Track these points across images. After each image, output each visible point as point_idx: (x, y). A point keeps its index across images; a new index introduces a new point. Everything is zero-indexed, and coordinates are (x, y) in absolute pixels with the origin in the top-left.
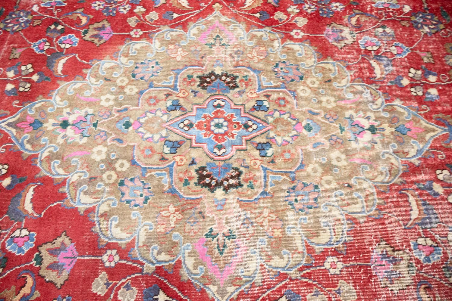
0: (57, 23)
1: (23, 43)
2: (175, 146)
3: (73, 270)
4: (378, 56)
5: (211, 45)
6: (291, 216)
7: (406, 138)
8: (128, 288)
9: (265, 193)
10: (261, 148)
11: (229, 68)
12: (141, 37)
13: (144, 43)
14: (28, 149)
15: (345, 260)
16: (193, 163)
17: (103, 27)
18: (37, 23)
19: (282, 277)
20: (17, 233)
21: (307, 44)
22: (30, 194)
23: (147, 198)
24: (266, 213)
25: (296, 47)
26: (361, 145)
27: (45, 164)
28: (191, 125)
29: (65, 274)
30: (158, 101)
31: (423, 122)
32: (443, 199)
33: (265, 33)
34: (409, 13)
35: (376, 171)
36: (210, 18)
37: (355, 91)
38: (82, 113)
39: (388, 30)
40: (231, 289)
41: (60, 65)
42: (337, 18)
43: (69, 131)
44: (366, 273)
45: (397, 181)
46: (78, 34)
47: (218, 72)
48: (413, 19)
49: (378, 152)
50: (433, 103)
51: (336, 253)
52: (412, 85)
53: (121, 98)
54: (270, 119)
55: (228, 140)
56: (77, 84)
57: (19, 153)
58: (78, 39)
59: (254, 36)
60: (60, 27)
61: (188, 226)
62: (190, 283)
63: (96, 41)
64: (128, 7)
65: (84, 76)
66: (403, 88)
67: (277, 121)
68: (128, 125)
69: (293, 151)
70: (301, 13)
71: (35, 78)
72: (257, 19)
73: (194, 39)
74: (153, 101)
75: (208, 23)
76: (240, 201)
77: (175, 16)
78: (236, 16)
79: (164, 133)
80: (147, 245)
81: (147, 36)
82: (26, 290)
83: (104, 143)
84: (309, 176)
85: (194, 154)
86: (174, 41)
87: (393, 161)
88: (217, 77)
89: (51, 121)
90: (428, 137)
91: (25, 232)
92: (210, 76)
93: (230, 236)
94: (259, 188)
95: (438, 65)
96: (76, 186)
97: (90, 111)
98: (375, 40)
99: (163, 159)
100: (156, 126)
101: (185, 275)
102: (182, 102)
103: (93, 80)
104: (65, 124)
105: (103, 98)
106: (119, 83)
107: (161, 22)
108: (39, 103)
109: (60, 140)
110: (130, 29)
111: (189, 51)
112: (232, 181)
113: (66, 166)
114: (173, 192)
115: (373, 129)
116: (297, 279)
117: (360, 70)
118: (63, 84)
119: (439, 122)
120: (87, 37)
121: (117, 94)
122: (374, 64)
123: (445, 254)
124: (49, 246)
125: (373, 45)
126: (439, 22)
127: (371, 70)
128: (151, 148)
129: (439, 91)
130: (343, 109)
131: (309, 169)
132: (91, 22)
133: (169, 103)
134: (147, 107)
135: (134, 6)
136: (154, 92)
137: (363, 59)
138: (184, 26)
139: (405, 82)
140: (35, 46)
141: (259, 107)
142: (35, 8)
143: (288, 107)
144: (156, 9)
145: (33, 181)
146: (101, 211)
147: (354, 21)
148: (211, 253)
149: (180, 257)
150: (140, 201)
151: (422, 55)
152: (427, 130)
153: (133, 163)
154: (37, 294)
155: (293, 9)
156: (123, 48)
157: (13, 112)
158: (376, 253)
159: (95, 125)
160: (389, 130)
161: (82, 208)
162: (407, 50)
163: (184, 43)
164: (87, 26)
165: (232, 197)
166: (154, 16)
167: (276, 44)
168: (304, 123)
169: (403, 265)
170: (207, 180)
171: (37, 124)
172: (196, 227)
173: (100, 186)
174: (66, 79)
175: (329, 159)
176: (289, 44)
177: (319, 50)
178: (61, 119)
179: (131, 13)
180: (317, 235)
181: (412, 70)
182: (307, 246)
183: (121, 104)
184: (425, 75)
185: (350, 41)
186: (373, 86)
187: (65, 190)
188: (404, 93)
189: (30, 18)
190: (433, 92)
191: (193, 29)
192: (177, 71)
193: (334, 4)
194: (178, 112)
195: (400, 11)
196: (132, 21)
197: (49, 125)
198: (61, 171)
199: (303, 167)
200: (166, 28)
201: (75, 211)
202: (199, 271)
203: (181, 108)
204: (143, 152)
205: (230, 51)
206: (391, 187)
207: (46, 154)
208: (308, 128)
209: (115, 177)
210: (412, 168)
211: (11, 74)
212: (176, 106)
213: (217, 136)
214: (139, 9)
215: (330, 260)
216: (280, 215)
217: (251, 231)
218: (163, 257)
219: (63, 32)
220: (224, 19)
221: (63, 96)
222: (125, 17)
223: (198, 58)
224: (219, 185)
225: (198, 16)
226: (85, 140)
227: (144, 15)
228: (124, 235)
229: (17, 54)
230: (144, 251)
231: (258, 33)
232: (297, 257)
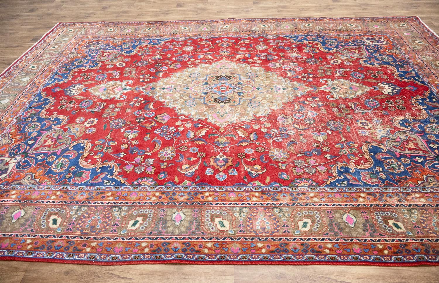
0: (159, 64)
1: (145, 69)
2: (206, 93)
3: (169, 120)
4: (290, 70)
5: (221, 69)
6: (249, 109)
7: (297, 91)
8: (188, 124)
9: (239, 104)
10: (239, 94)
11: (228, 74)
12: (193, 67)
13: (194, 68)
14: (150, 95)
15: (268, 118)
16: (213, 97)
17: (178, 64)
18: (150, 64)
19: (243, 122)
20: (148, 113)
21: (261, 68)
22: (152, 104)
23: (195, 105)
24: (239, 108)
25: (256, 68)
26: (279, 93)
27: (157, 98)
28: (212, 88)
29: (166, 121)
30: (199, 83)
31: (305, 87)
32: (308, 105)
33: (244, 65)
34: (306, 59)
35: (284, 98)
36: (221, 61)
37: (278, 80)
38: (170, 86)
39: (295, 63)
40: (225, 124)
41: (161, 75)
42: (275, 60)
43: (165, 90)
44: (275, 121)
45: (291, 101)
46: (167, 66)
47: (223, 75)
48: (307, 60)
49: (285, 94)
50: (310, 82)
51: (265, 117)
52: (302, 78)
53: (185, 82)
54: (243, 87)
55: (226, 92)
56: (168, 79)
57: (147, 96)
58: (167, 68)
59: (238, 66)
60: (160, 65)
61: (210, 111)
62: (210, 123)
63: (175, 68)
64: (187, 59)
65: (171, 77)
66: (298, 79)
67: (246, 87)
68: (188, 88)
69: (251, 94)
70: (259, 59)
71: (151, 78)
72: (241, 61)
73: (214, 67)
74: (197, 83)
75: (220, 63)
76: (230, 106)
77: (207, 61)
78: (232, 61)
79: (202, 90)
80: (195, 115)
81: (196, 67)
82: (153, 124)
83: (179, 93)
84: (257, 100)
85: (213, 95)
86: (205, 68)
87: (291, 96)
88: (223, 76)
89: (158, 88)
90: (306, 90)
91: (150, 113)
92: (220, 76)
93: (226, 113)
94: (237, 103)
95: (315, 72)
96: (169, 102)
97: (173, 85)
98: (289, 66)
99: (201, 96)
100: (198, 88)
101: (208, 121)
102: (209, 83)
103: (174, 78)
104: (164, 89)
105: (178, 82)
106: (184, 78)
107: (201, 62)
108: (153, 83)
109: (162, 92)
110: (188, 65)
111: (212, 70)
112: (227, 101)
113: (165, 98)
114: (205, 104)
115: (284, 89)
116: (249, 122)
117: (282, 74)
118: (162, 79)
119: (310, 87)
120: (171, 67)
121: (183, 81)
122: (287, 72)
123: (306, 117)
124: (160, 115)
125: (288, 67)
126: (318, 61)
127: (286, 74)
128: (197, 94)
129: (313, 79)
130: (272, 84)
131: (257, 98)
132: (173, 63)
133: (204, 83)
134: (195, 84)
135: (190, 59)
136: (198, 81)
137: (283, 71)
138: (211, 64)
139: (300, 77)
140: (151, 70)
141: (239, 83)
142: (150, 60)
143: (251, 84)
144: (199, 59)
145: (153, 101)
146: (178, 108)
147: (281, 61)
148: (218, 117)
149: (207, 117)
150: (193, 106)
151: (308, 70)
152: (306, 89)
153: (190, 97)
154: (156, 125)
155: (256, 58)
156: (185, 70)
157: (144, 86)
158: (280, 117)
159: (175, 89)
160: (290, 89)
161: (171, 107)
162: (302, 69)
163: (210, 68)
164: (171, 64)
165: (227, 105)
166: (198, 61)
167: (248, 68)
168: (257, 87)
169: (289, 120)
170: (218, 101)
171: (153, 88)
172: (213, 111)
173: (177, 102)
174: (163, 78)
175: (265, 96)
176: (253, 68)
177: (265, 69)
178: (162, 87)
179: (189, 60)
180: (258, 113)
181: (303, 74)
182: (254, 115)
183: (185, 83)
184: (308, 75)
185: (279, 66)
186: (286, 78)
187: (165, 103)
188: (299, 80)
189: (148, 62)
190: (311, 79)
191: (214, 65)
192: (207, 75)
193: (274, 57)
194: (207, 85)
195: (302, 58)
196: (189, 63)
197: (158, 89)
198: (163, 99)
199: (255, 98)
200: (203, 64)
201: (169, 108)
202: (214, 120)
203: (208, 84)
204: (193, 95)
205: (228, 70)
206: (288, 102)
207: (157, 95)
208: (258, 89)
209: (183, 100)
210: (298, 98)
211: (142, 77)
212: (206, 84)
213: (222, 91)
214: (192, 59)
215: (262, 118)
216: (245, 109)
217: (233, 112)
218: (201, 117)
219: (161, 66)
220: (227, 61)
221: (162, 82)
222: (186, 62)
223: (216, 72)
224: (222, 102)
225: (216, 61)
226: (172, 92)
227: (194, 61)
228: (187, 113)
229: (144, 72)
230: (194, 116)
231: (241, 65)
232: (250, 118)
